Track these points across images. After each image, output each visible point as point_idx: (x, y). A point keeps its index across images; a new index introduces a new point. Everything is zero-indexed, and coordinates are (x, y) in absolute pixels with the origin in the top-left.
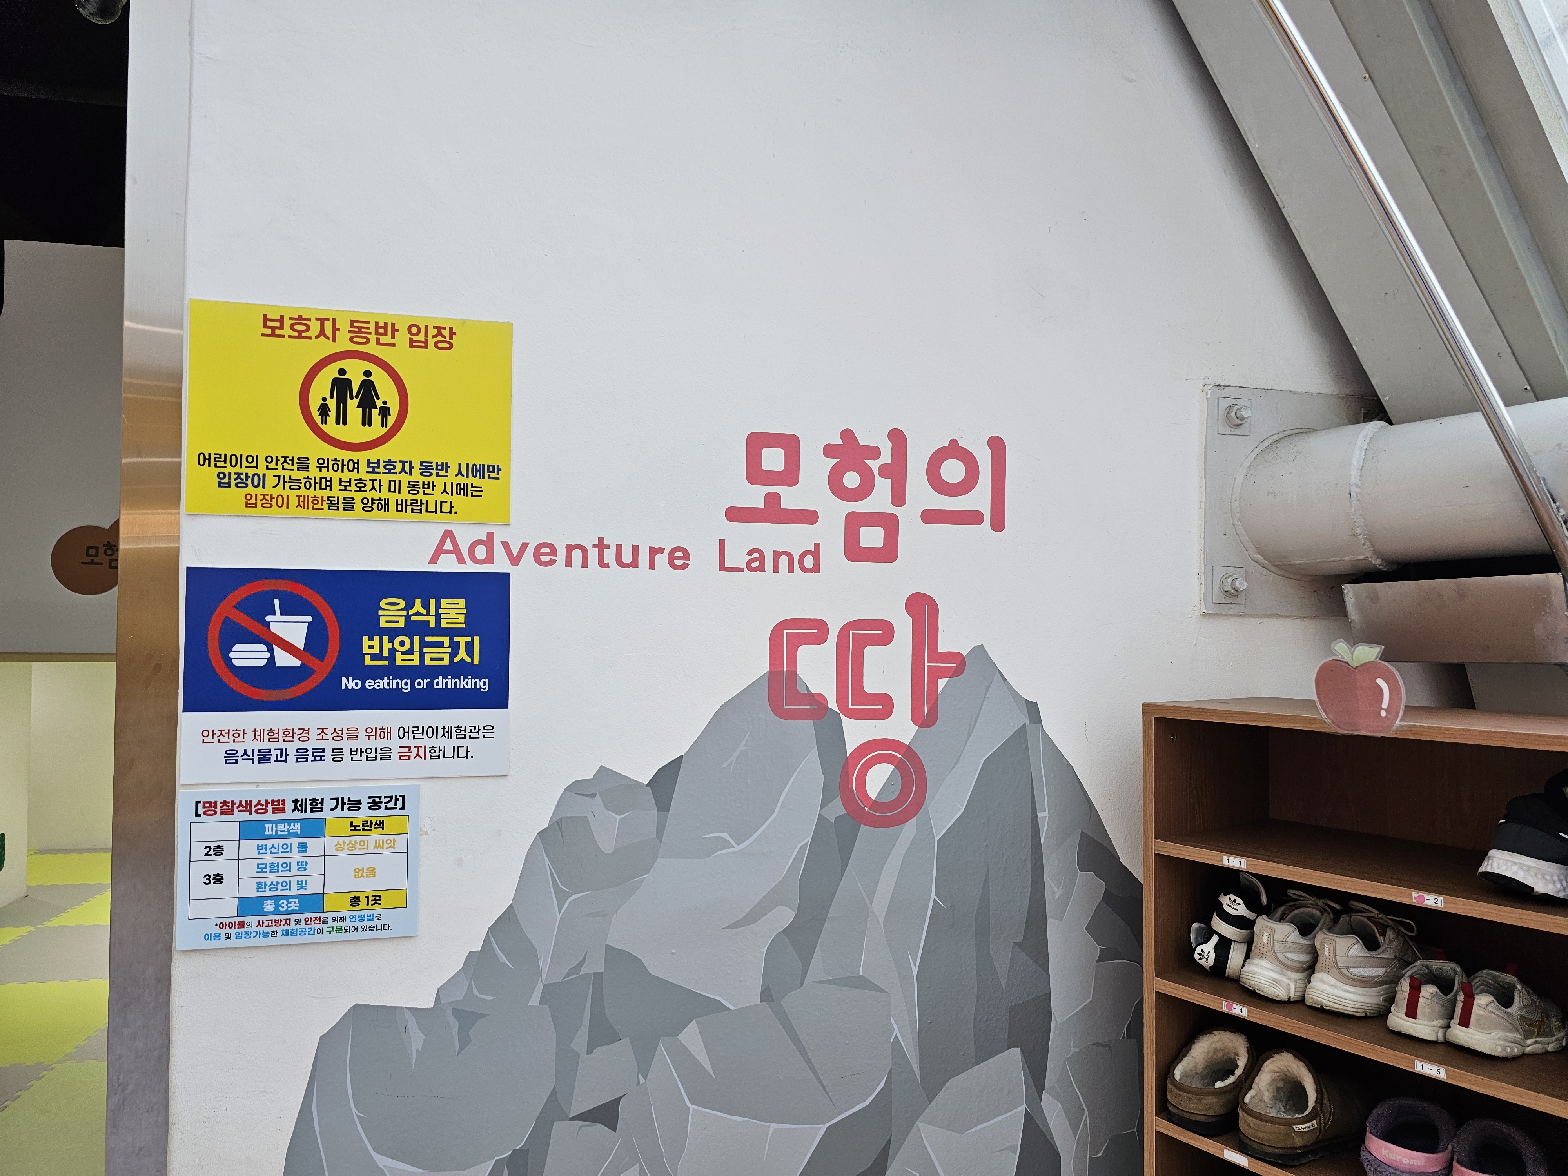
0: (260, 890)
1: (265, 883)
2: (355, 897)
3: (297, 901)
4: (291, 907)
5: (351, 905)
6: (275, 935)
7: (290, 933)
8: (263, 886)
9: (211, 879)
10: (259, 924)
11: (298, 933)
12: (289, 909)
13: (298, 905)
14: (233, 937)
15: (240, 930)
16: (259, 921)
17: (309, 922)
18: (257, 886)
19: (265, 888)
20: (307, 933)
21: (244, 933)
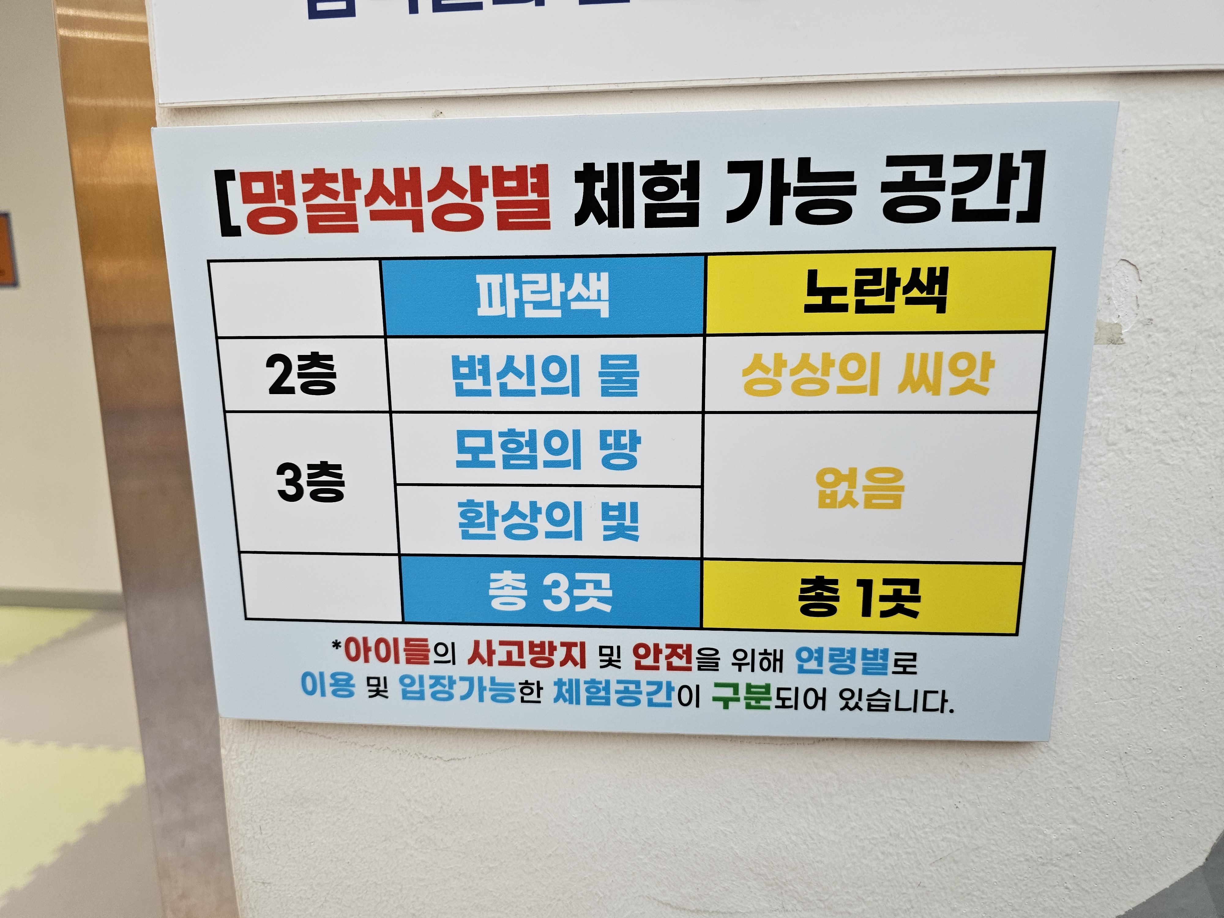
0: (472, 531)
1: (490, 504)
2: (820, 582)
3: (605, 578)
4: (584, 599)
5: (805, 610)
6: (534, 697)
7: (584, 695)
8: (484, 519)
9: (303, 481)
10: (476, 655)
11: (614, 697)
12: (579, 608)
13: (609, 593)
14: (394, 689)
15: (416, 670)
16: (477, 644)
17: (649, 661)
18: (463, 515)
19: (491, 527)
20: (644, 698)
21: (428, 682)
